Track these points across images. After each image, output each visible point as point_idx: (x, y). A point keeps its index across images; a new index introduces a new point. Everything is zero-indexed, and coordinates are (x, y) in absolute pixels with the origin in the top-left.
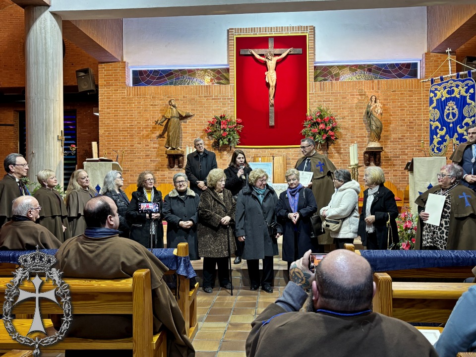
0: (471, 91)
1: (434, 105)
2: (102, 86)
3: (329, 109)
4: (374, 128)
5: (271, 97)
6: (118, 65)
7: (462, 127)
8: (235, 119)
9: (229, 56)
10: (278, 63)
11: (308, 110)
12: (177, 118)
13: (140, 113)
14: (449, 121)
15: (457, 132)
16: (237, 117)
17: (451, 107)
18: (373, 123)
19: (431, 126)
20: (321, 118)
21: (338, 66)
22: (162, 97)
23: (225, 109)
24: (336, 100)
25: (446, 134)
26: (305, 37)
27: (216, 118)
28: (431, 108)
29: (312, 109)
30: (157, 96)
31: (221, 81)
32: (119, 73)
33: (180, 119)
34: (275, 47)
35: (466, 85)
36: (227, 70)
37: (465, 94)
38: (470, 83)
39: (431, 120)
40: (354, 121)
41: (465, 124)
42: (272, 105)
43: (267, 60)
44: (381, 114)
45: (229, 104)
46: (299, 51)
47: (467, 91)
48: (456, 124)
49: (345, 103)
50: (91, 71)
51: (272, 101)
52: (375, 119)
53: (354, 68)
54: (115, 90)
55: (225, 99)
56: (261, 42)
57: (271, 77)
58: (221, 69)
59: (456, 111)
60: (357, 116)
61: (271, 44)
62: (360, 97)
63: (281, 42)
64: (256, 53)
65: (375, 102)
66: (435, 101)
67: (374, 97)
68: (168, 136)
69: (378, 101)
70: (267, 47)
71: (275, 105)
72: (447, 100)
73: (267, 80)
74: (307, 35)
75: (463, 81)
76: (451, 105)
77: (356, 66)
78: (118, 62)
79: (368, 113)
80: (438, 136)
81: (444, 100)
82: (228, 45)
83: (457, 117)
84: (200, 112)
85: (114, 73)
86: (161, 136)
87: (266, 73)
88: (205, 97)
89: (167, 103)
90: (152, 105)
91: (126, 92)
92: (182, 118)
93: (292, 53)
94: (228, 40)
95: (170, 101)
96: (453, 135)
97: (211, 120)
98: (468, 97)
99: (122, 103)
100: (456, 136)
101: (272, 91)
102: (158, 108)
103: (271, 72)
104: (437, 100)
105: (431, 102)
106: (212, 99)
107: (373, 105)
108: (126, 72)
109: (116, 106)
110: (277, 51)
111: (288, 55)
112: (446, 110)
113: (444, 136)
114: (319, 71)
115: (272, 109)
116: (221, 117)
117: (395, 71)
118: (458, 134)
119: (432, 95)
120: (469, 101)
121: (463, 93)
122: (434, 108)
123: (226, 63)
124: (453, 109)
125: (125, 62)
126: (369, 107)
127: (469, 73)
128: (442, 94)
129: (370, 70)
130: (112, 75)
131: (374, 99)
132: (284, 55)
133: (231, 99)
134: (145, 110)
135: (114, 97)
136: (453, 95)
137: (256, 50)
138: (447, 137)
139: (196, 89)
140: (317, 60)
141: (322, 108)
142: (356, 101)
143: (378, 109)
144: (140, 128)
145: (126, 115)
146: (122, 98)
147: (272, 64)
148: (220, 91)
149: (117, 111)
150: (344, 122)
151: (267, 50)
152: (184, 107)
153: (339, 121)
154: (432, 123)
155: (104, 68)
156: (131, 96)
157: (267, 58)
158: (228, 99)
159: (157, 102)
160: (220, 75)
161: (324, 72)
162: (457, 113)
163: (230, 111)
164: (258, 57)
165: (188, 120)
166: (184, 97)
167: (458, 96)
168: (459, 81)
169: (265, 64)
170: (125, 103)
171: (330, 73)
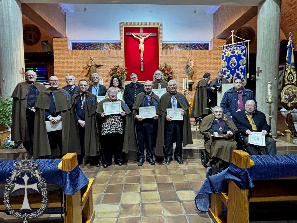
0: (244, 52)
1: (224, 59)
2: (55, 49)
3: (169, 64)
4: (190, 73)
5: (142, 57)
6: (64, 39)
7: (238, 70)
8: (124, 67)
10: (145, 40)
11: (159, 64)
12: (94, 66)
13: (75, 64)
14: (232, 67)
16: (125, 67)
18: (189, 71)
19: (223, 70)
20: (166, 68)
21: (173, 44)
22: (87, 56)
23: (119, 62)
24: (172, 59)
27: (114, 67)
28: (222, 61)
29: (161, 64)
30: (84, 55)
31: (117, 49)
32: (64, 43)
34: (143, 32)
36: (120, 44)
38: (243, 47)
40: (180, 70)
41: (240, 69)
42: (142, 61)
44: (193, 66)
45: (121, 60)
46: (155, 35)
47: (242, 52)
48: (235, 68)
49: (176, 61)
50: (49, 41)
51: (142, 59)
52: (190, 69)
54: (62, 52)
55: (119, 57)
57: (142, 47)
58: (117, 43)
60: (182, 68)
62: (183, 58)
64: (134, 35)
66: (225, 57)
67: (190, 58)
68: (90, 75)
69: (192, 60)
71: (144, 61)
73: (139, 48)
74: (159, 27)
75: (240, 47)
77: (181, 44)
78: (64, 37)
79: (187, 66)
80: (226, 75)
81: (230, 57)
83: (236, 65)
84: (106, 64)
85: (61, 43)
86: (86, 76)
87: (139, 45)
88: (109, 56)
90: (82, 60)
91: (68, 53)
92: (97, 66)
94: (120, 28)
95: (91, 58)
96: (234, 74)
97: (112, 68)
98: (242, 55)
99: (66, 59)
101: (142, 54)
102: (85, 61)
103: (142, 44)
106: (113, 57)
107: (190, 62)
108: (68, 43)
109: (63, 60)
111: (150, 36)
112: (230, 62)
113: (229, 75)
114: (164, 46)
115: (142, 63)
116: (117, 66)
117: (198, 47)
119: (223, 54)
120: (242, 57)
121: (240, 53)
122: (224, 61)
123: (119, 40)
124: (234, 61)
125: (67, 38)
126: (187, 63)
127: (243, 42)
128: (229, 53)
129: (187, 46)
130: (60, 44)
132: (148, 36)
133: (122, 57)
134: (78, 62)
135: (61, 55)
136: (234, 54)
138: (231, 75)
139: (104, 52)
140: (163, 40)
141: (166, 63)
142: (181, 60)
143: (192, 64)
144: (76, 71)
145: (68, 65)
146: (66, 56)
147: (142, 40)
148: (116, 53)
149: (64, 62)
150: (176, 70)
152: (98, 61)
153: (174, 70)
154: (223, 68)
155: (56, 40)
156: (71, 55)
157: (140, 37)
158: (120, 58)
159: (84, 58)
160: (116, 46)
161: (166, 46)
162: (236, 63)
163: (122, 63)
164: (135, 37)
166: (98, 56)
167: (237, 54)
169: (138, 40)
170: (67, 59)
171: (169, 47)
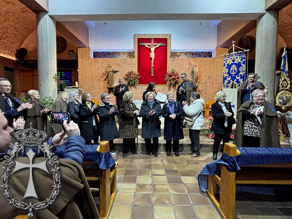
0: (244, 60)
1: (226, 66)
2: (79, 58)
3: (176, 70)
4: (195, 78)
5: (152, 64)
7: (238, 76)
8: (137, 73)
9: (134, 46)
10: (156, 49)
11: (167, 70)
12: (112, 72)
13: (96, 70)
14: (232, 74)
15: (236, 79)
16: (138, 72)
17: (234, 67)
18: (194, 76)
19: (224, 76)
20: (173, 73)
21: (180, 52)
22: (106, 63)
23: (132, 69)
24: (179, 66)
25: (231, 79)
26: (167, 39)
27: (129, 72)
28: (224, 68)
29: (169, 70)
30: (103, 63)
31: (131, 57)
32: (87, 52)
33: (113, 73)
34: (154, 42)
35: (241, 57)
36: (134, 52)
37: (241, 62)
38: (243, 56)
39: (224, 73)
41: (240, 75)
42: (153, 68)
43: (151, 48)
44: (198, 72)
45: (134, 67)
46: (164, 44)
47: (241, 60)
48: (235, 75)
49: (183, 67)
50: (75, 51)
51: (153, 66)
52: (195, 74)
53: (186, 53)
54: (85, 60)
56: (148, 40)
57: (153, 55)
58: (131, 52)
59: (236, 69)
61: (152, 41)
62: (189, 65)
63: (157, 40)
64: (146, 45)
65: (196, 67)
66: (226, 65)
67: (195, 65)
68: (108, 80)
69: (197, 67)
70: (151, 42)
71: (154, 67)
72: (232, 64)
73: (151, 56)
74: (168, 38)
75: (240, 56)
76: (234, 66)
77: (187, 52)
78: (87, 47)
79: (192, 72)
80: (227, 80)
81: (231, 64)
82: (134, 41)
83: (236, 72)
84: (122, 70)
85: (85, 52)
86: (105, 80)
87: (150, 53)
88: (124, 63)
89: (108, 66)
90: (101, 66)
91: (90, 60)
92: (114, 72)
93: (161, 45)
94: (134, 39)
95: (109, 65)
96: (234, 80)
97: (127, 73)
98: (242, 63)
99: (88, 65)
100: (235, 80)
101: (153, 61)
102: (104, 68)
103: (153, 53)
104: (227, 64)
105: (224, 65)
106: (127, 64)
107: (195, 68)
108: (90, 52)
109: (86, 66)
110: (155, 44)
111: (160, 46)
112: (231, 69)
113: (230, 80)
114: (172, 54)
115: (152, 69)
116: (131, 72)
117: (203, 55)
118: (237, 80)
119: (225, 62)
120: (242, 65)
121: (240, 61)
122: (226, 68)
123: (133, 49)
124: (235, 68)
125: (89, 47)
126: (193, 69)
127: (243, 52)
128: (230, 61)
129: (193, 54)
131: (195, 66)
132: (158, 46)
134: (98, 69)
135: (85, 62)
136: (235, 62)
137: (146, 43)
138: (231, 81)
139: (120, 60)
140: (171, 49)
141: (173, 69)
142: (187, 67)
143: (196, 70)
144: (96, 76)
145: (90, 71)
146: (88, 63)
147: (153, 49)
148: (131, 61)
149: (86, 69)
151: (151, 44)
154: (224, 74)
155: (80, 50)
156: (92, 62)
157: (151, 47)
158: (134, 64)
159: (104, 65)
160: (131, 54)
161: (174, 54)
162: (236, 70)
163: (135, 70)
164: (147, 46)
165: (117, 73)
166: (115, 63)
167: (237, 62)
168: (238, 55)
169: (150, 50)
171: (176, 55)
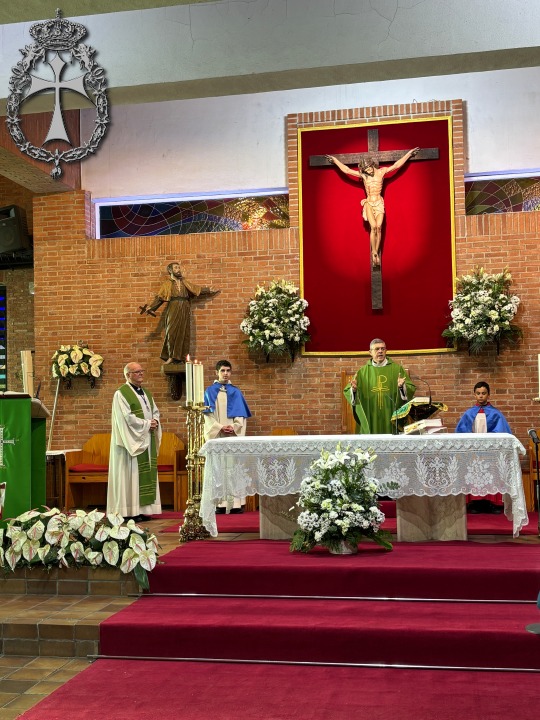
2: (40, 239)
6: (71, 197)
9: (288, 170)
10: (387, 180)
12: (184, 298)
13: (114, 291)
21: (520, 180)
22: (157, 258)
26: (445, 123)
30: (146, 257)
31: (276, 222)
32: (72, 213)
33: (191, 302)
34: (381, 149)
36: (285, 199)
42: (377, 267)
43: (364, 176)
45: (288, 267)
46: (433, 152)
51: (376, 259)
54: (65, 248)
55: (282, 257)
56: (351, 139)
57: (374, 209)
58: (274, 196)
61: (373, 141)
63: (394, 135)
64: (342, 162)
70: (365, 150)
71: (382, 269)
73: (364, 216)
74: (449, 118)
78: (71, 191)
82: (287, 147)
84: (231, 286)
85: (63, 213)
86: (154, 336)
87: (363, 202)
88: (240, 254)
90: (136, 275)
91: (86, 250)
92: (194, 299)
94: (287, 137)
95: (170, 266)
99: (79, 273)
101: (375, 238)
102: (148, 281)
103: (374, 198)
106: (255, 259)
108: (88, 211)
109: (67, 278)
110: (386, 155)
111: (408, 162)
114: (477, 193)
115: (376, 276)
123: (283, 185)
125: (84, 192)
130: (59, 218)
132: (399, 164)
133: (294, 256)
134: (123, 286)
135: (62, 261)
137: (342, 156)
140: (472, 170)
144: (114, 321)
145: (86, 297)
146: (79, 263)
147: (374, 182)
148: (271, 241)
149: (69, 288)
152: (199, 277)
155: (43, 204)
156: (96, 258)
157: (363, 172)
158: (287, 257)
160: (273, 209)
161: (491, 196)
164: (345, 169)
165: (208, 303)
166: (199, 257)
170: (84, 273)
171: (502, 195)
